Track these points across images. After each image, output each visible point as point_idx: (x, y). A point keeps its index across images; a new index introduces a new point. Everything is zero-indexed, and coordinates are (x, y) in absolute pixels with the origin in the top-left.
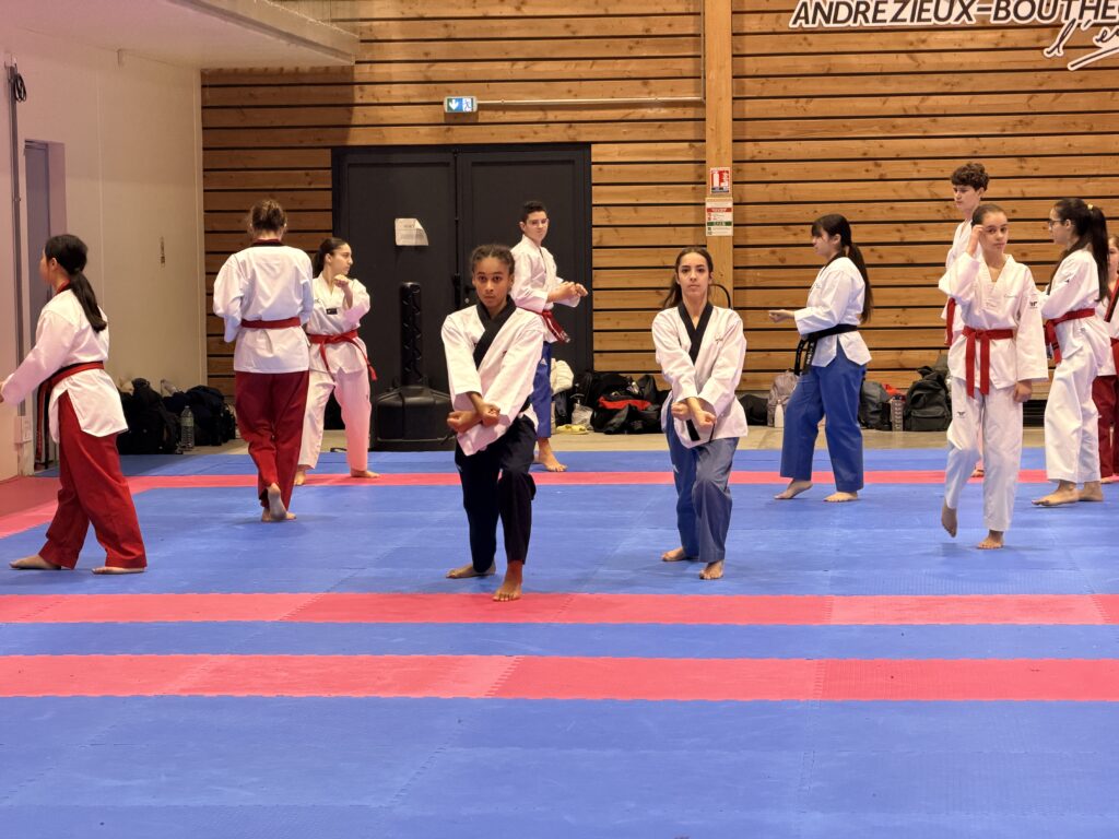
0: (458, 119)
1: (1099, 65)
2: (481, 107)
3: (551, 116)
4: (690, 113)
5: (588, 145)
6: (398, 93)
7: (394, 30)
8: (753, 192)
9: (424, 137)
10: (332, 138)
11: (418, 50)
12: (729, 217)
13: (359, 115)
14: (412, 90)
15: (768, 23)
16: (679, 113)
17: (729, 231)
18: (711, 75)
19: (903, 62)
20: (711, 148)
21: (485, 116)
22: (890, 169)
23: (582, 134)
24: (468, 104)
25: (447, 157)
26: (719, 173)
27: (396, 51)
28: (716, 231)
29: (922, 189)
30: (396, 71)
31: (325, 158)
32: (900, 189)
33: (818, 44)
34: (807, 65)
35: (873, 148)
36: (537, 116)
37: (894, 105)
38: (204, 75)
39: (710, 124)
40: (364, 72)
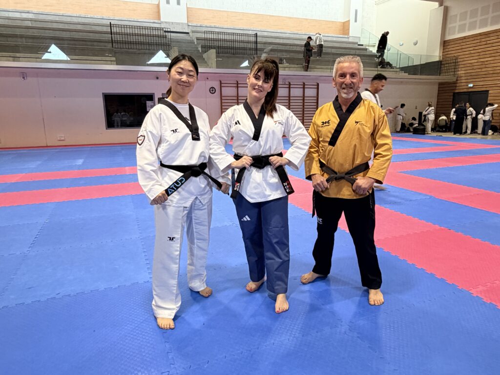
0: (471, 88)
2: (474, 86)
3: (484, 86)
5: (488, 91)
6: (463, 84)
7: (463, 75)
9: (465, 90)
10: (453, 91)
11: (466, 78)
13: (457, 88)
14: (465, 84)
21: (474, 87)
23: (487, 89)
24: (471, 85)
25: (468, 93)
27: (463, 78)
30: (463, 81)
31: (452, 94)
36: (481, 86)
38: (439, 83)
40: (459, 81)
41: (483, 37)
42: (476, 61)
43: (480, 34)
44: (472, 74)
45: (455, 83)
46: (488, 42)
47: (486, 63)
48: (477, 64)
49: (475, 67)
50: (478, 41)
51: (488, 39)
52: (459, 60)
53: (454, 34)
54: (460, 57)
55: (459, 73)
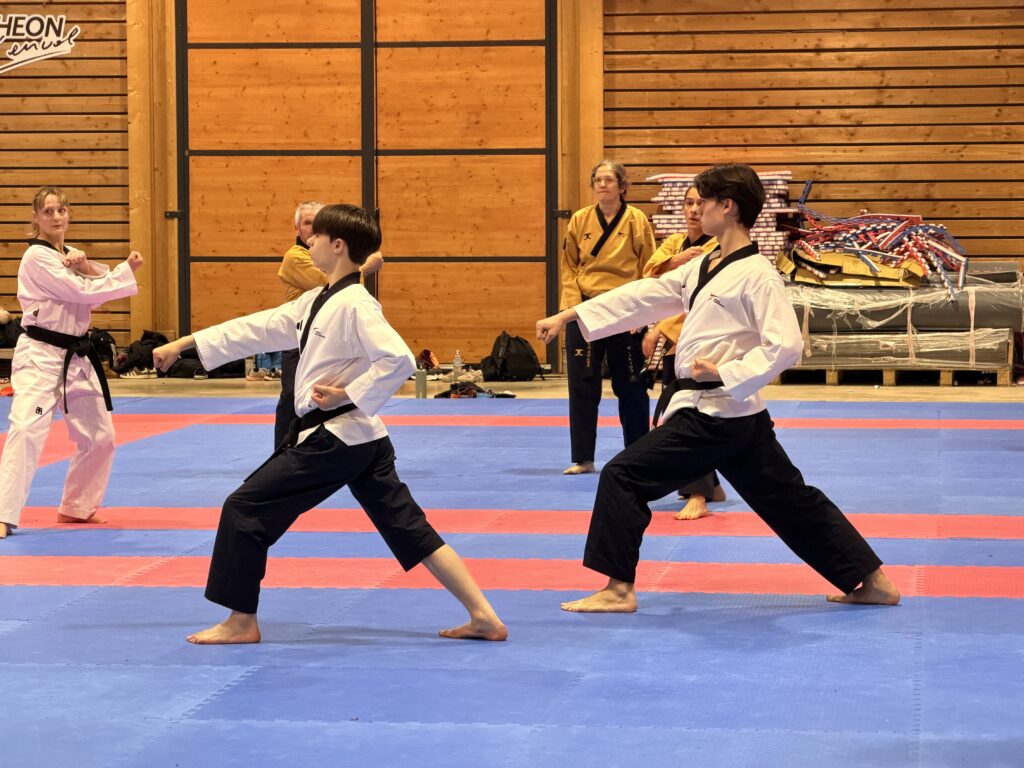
1: (12, 74)
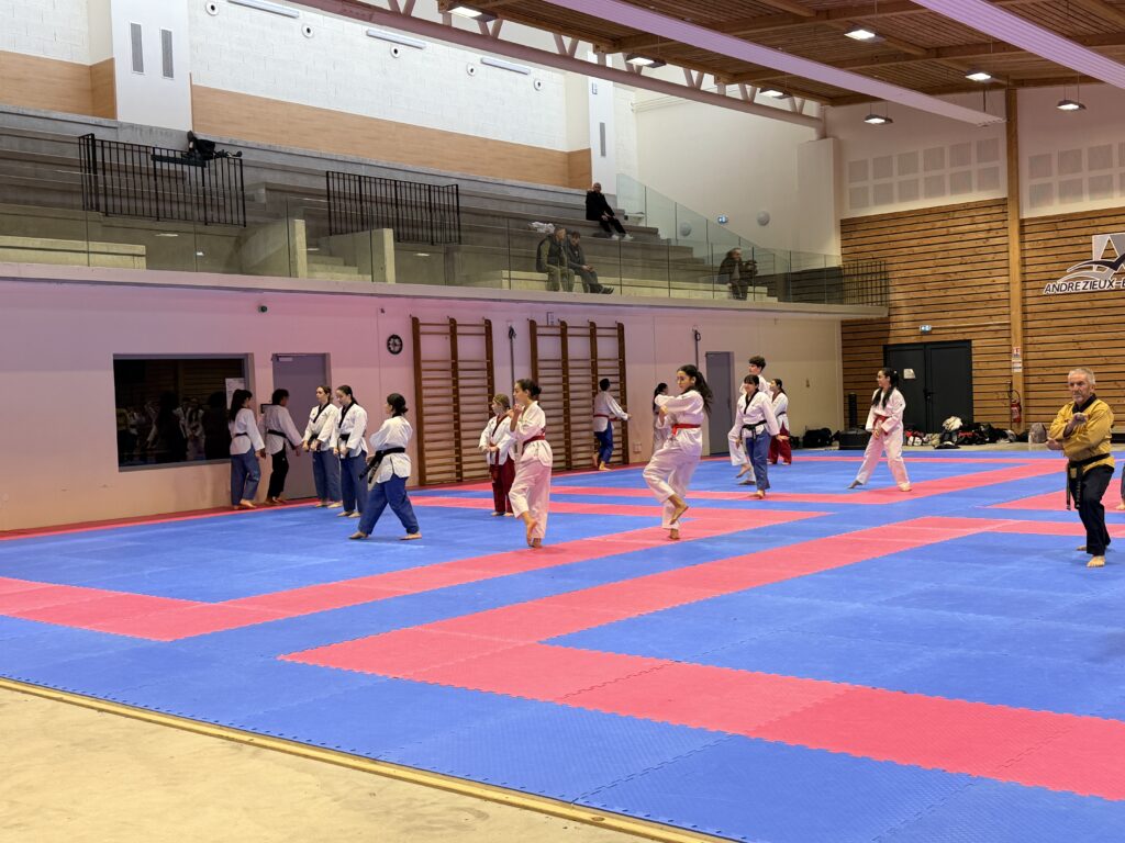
0: (925, 333)
2: (933, 329)
3: (958, 330)
4: (1007, 327)
5: (970, 341)
6: (905, 325)
7: (903, 304)
8: (1030, 356)
9: (913, 340)
10: (883, 342)
11: (911, 310)
12: (1020, 365)
13: (892, 334)
14: (910, 323)
15: (1036, 293)
16: (1003, 327)
17: (1020, 370)
18: (1013, 313)
19: (1088, 304)
20: (1013, 340)
21: (934, 332)
22: (1084, 345)
23: (967, 337)
24: (927, 328)
25: (922, 347)
26: (1017, 350)
27: (904, 311)
28: (1016, 371)
29: (1095, 353)
30: (904, 317)
31: (881, 349)
32: (1088, 353)
33: (1054, 299)
34: (1050, 307)
35: (1076, 337)
36: (953, 331)
37: (1084, 321)
38: (842, 322)
39: (1013, 331)
40: (893, 318)
41: (940, 217)
42: (928, 271)
43: (930, 212)
44: (925, 302)
45: (886, 322)
46: (952, 230)
47: (954, 277)
48: (932, 278)
49: (928, 286)
50: (929, 226)
51: (950, 223)
52: (889, 268)
53: (865, 205)
54: (889, 260)
55: (892, 297)
